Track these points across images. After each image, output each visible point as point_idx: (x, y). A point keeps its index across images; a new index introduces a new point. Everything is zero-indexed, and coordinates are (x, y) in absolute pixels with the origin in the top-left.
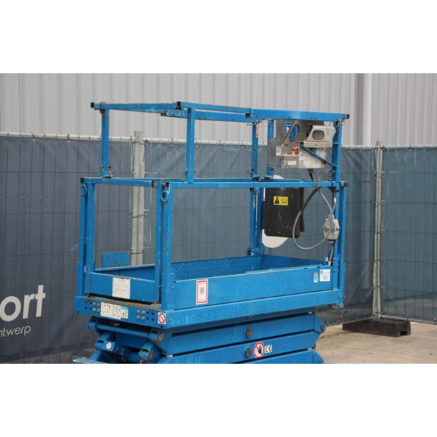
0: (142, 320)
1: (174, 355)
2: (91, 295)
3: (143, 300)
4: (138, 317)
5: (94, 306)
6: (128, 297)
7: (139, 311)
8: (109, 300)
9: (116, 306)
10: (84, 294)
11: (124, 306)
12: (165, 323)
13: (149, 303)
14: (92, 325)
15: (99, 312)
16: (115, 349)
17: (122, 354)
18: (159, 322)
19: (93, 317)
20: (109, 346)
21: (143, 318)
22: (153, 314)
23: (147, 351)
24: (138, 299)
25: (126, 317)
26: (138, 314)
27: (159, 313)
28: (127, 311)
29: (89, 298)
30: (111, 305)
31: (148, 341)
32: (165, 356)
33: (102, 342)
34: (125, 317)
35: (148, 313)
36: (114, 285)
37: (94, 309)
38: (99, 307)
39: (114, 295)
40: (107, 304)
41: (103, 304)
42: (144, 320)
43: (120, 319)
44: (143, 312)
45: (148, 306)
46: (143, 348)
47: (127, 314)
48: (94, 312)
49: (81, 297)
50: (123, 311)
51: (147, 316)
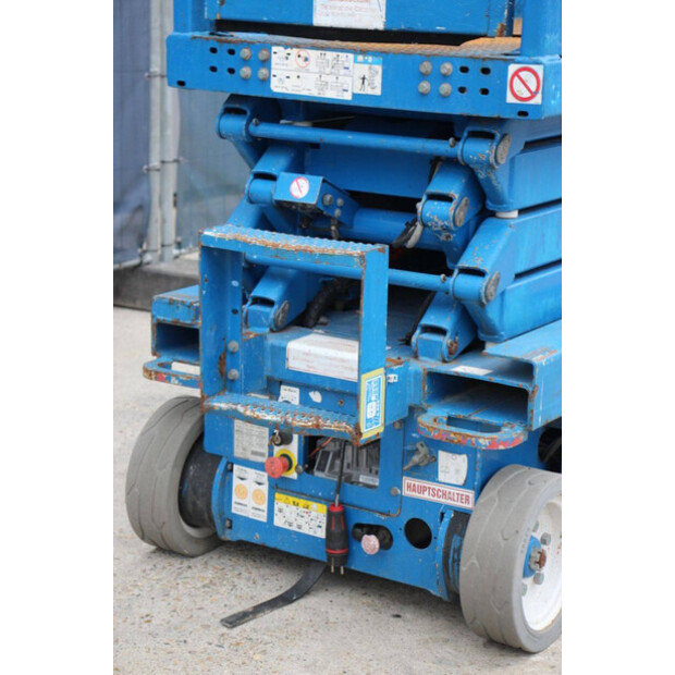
0: (442, 95)
1: (522, 211)
3: (440, 28)
4: (425, 86)
5: (245, 62)
6: (377, 22)
7: (426, 67)
9: (330, 55)
10: (199, 24)
11: (364, 52)
12: (537, 100)
14: (236, 124)
15: (266, 81)
16: (321, 198)
17: (337, 212)
18: (510, 99)
19: (234, 97)
20: (301, 189)
21: (445, 88)
22: (486, 71)
23: (447, 199)
24: (419, 27)
25: (375, 88)
26: (424, 76)
27: (511, 68)
28: (379, 68)
29: (218, 37)
30: (313, 54)
31: (451, 164)
32: (493, 214)
33: (272, 178)
34: (368, 91)
35: (464, 70)
37: (246, 71)
38: (266, 63)
39: (320, 20)
40: (294, 51)
41: (278, 53)
42: (444, 97)
43: (347, 97)
44: (447, 68)
46: (434, 188)
47: (378, 80)
48: (245, 80)
49: (190, 34)
50: (363, 70)
51: (462, 80)
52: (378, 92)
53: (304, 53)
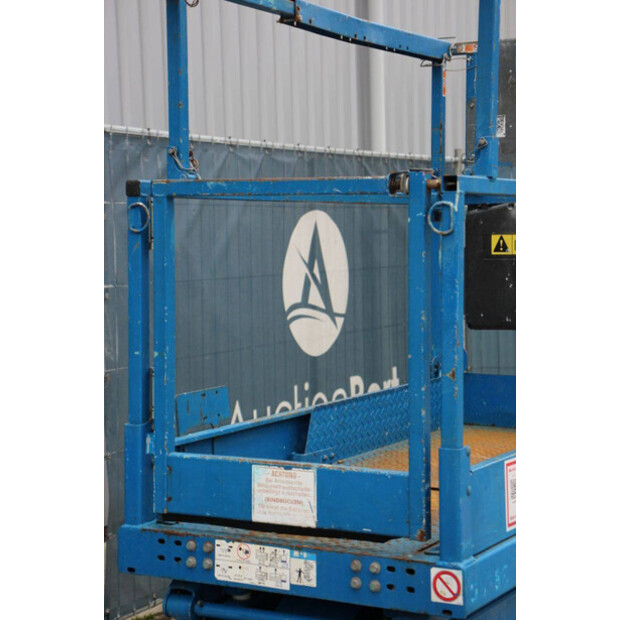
0: (372, 591)
2: (168, 518)
4: (356, 582)
5: (191, 553)
6: (311, 522)
7: (357, 565)
8: (241, 531)
9: (269, 550)
10: (148, 516)
11: (299, 549)
12: (459, 601)
13: (382, 539)
15: (211, 570)
18: (434, 598)
19: (175, 582)
21: (375, 585)
22: (411, 572)
24: (347, 527)
25: (311, 580)
26: (356, 573)
27: (434, 571)
28: (313, 563)
29: (165, 528)
30: (253, 548)
34: (305, 583)
35: (391, 569)
36: (255, 486)
37: (191, 561)
38: (211, 554)
39: (257, 516)
40: (236, 545)
41: (221, 546)
42: (375, 593)
43: (286, 587)
44: (375, 567)
45: (378, 546)
47: (313, 574)
48: (191, 569)
49: (140, 527)
50: (299, 564)
51: (390, 577)
52: (313, 584)
53: (245, 546)
